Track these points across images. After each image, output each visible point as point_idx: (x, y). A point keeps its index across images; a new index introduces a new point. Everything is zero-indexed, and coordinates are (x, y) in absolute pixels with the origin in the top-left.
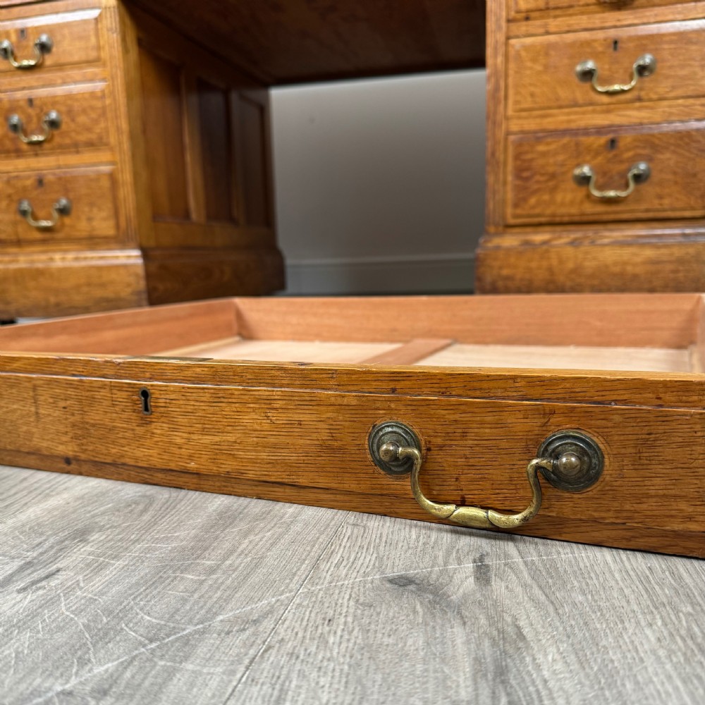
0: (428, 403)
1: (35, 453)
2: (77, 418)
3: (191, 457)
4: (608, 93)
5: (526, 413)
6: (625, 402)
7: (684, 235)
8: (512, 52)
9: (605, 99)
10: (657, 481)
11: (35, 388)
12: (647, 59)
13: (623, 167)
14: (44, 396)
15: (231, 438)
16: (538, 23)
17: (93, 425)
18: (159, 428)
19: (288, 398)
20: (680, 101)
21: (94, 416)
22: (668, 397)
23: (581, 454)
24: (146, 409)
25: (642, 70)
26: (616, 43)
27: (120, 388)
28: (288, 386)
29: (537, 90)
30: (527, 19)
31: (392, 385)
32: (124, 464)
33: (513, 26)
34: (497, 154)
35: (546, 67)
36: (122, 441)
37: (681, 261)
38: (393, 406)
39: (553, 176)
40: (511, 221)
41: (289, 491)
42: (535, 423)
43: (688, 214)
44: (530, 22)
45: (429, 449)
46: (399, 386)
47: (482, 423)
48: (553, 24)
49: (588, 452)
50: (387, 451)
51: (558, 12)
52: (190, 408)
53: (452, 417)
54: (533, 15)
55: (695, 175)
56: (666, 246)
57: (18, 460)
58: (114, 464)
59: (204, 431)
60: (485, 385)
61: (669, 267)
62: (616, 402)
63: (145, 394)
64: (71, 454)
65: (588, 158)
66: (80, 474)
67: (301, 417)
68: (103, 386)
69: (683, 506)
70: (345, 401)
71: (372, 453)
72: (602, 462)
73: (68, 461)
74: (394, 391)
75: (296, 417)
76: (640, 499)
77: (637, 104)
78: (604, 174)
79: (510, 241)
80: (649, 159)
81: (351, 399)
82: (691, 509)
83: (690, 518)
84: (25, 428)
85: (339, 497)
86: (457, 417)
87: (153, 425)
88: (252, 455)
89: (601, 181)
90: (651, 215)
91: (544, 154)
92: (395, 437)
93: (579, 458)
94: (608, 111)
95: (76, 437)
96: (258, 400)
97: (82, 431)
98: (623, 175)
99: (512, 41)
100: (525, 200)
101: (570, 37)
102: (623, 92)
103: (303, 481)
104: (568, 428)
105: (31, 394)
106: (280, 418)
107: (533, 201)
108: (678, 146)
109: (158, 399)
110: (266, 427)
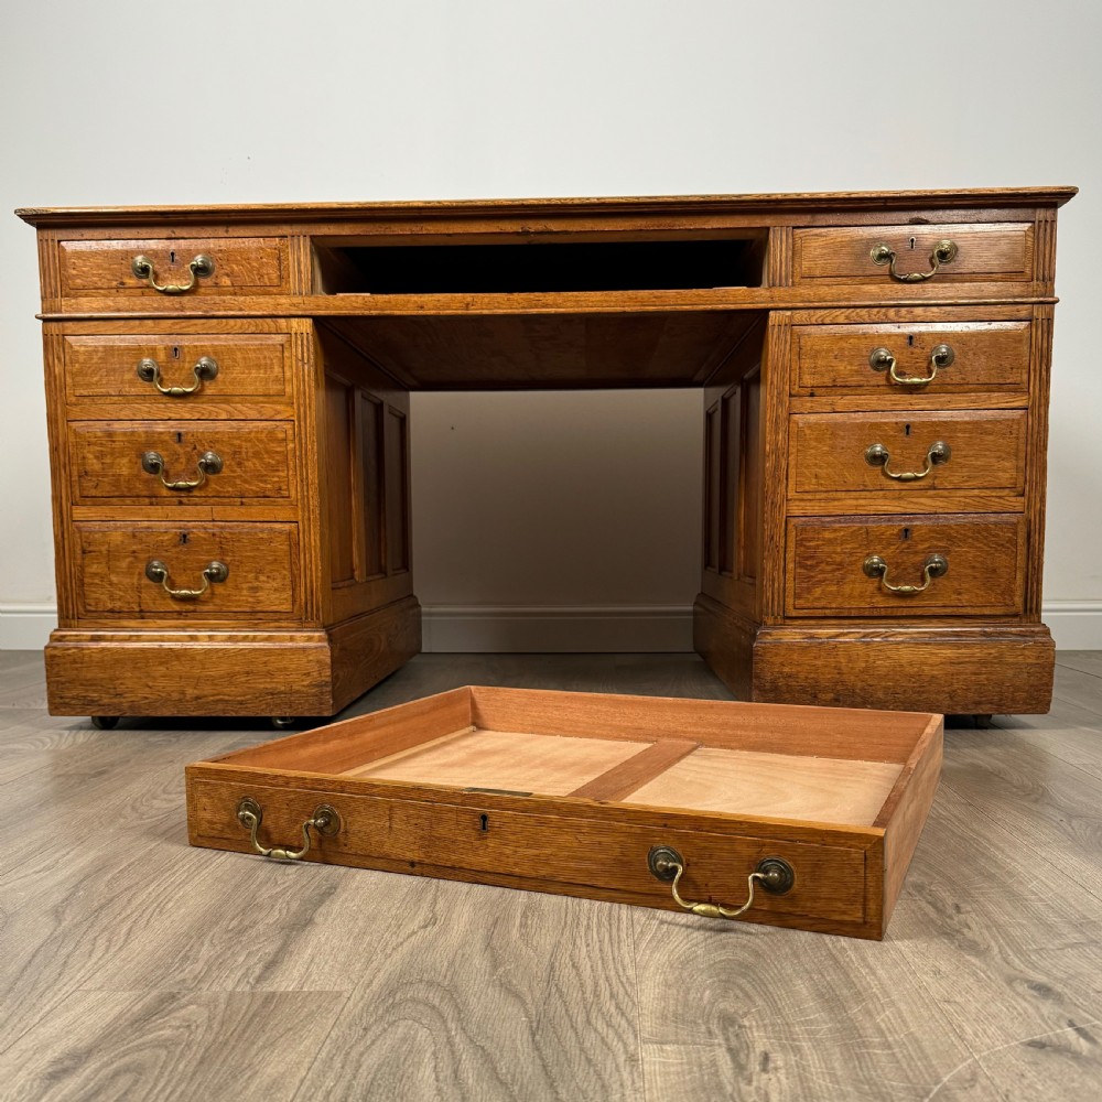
0: (687, 835)
1: (386, 857)
2: (426, 833)
3: (516, 864)
4: (899, 479)
5: (749, 844)
6: (805, 841)
7: (985, 634)
8: (794, 429)
9: (896, 485)
10: (824, 889)
11: (391, 809)
12: (940, 446)
13: (919, 558)
14: (399, 814)
15: (548, 851)
16: (824, 400)
17: (439, 839)
18: (491, 843)
19: (593, 827)
20: (976, 492)
21: (441, 831)
22: (829, 840)
23: (781, 871)
24: (484, 828)
25: (936, 458)
26: (908, 427)
27: (466, 812)
28: (592, 817)
29: (823, 473)
30: (812, 395)
31: (664, 822)
32: (461, 868)
33: (796, 402)
34: (776, 538)
35: (833, 447)
36: (461, 850)
37: (983, 663)
38: (665, 835)
39: (841, 565)
40: (794, 613)
41: (589, 890)
42: (753, 851)
43: (987, 611)
44: (815, 398)
45: (688, 865)
46: (669, 823)
47: (721, 849)
48: (841, 402)
49: (785, 871)
50: (661, 865)
51: (845, 391)
52: (518, 830)
53: (703, 844)
54: (817, 391)
55: (994, 571)
56: (966, 646)
57: (368, 863)
58: (453, 868)
59: (528, 846)
60: (723, 825)
61: (971, 668)
62: (800, 841)
63: (484, 818)
64: (416, 859)
65: (879, 548)
66: (422, 875)
67: (602, 839)
68: (451, 811)
69: (840, 904)
70: (633, 830)
71: (651, 866)
72: (793, 877)
73: (412, 864)
74: (665, 826)
75: (598, 839)
76: (816, 899)
77: (931, 492)
78: (898, 565)
79: (792, 635)
80: (945, 552)
81: (636, 829)
82: (844, 907)
83: (844, 913)
84: (377, 838)
85: (627, 896)
86: (706, 844)
87: (488, 841)
88: (563, 864)
89: (894, 573)
90: (948, 611)
91: (830, 542)
92: (666, 856)
93: (779, 874)
94: (900, 498)
95: (421, 847)
96: (571, 826)
97: (429, 842)
98: (919, 567)
99: (796, 417)
100: (809, 591)
101: (859, 418)
102: (916, 479)
103: (600, 884)
104: (773, 855)
105: (388, 812)
106: (586, 840)
107: (818, 592)
108: (977, 540)
109: (494, 821)
110: (575, 845)
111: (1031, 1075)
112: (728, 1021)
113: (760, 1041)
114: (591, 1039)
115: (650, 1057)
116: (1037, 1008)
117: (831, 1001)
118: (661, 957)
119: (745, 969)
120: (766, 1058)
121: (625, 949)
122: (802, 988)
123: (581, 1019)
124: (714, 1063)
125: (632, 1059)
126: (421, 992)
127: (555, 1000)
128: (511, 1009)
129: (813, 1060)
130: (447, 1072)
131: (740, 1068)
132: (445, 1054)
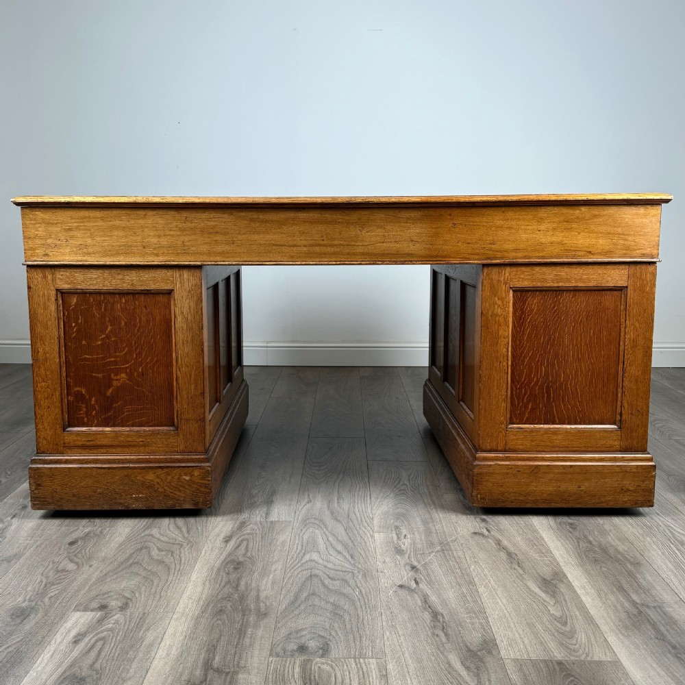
111: (470, 540)
112: (397, 527)
113: (404, 532)
114: (361, 532)
115: (376, 535)
116: (479, 525)
117: (425, 522)
118: (379, 512)
119: (403, 515)
120: (405, 535)
121: (369, 510)
122: (418, 520)
123: (358, 527)
124: (392, 537)
125: (372, 536)
126: (313, 521)
127: (350, 523)
128: (339, 525)
129: (417, 536)
130: (325, 539)
131: (398, 538)
132: (324, 535)
